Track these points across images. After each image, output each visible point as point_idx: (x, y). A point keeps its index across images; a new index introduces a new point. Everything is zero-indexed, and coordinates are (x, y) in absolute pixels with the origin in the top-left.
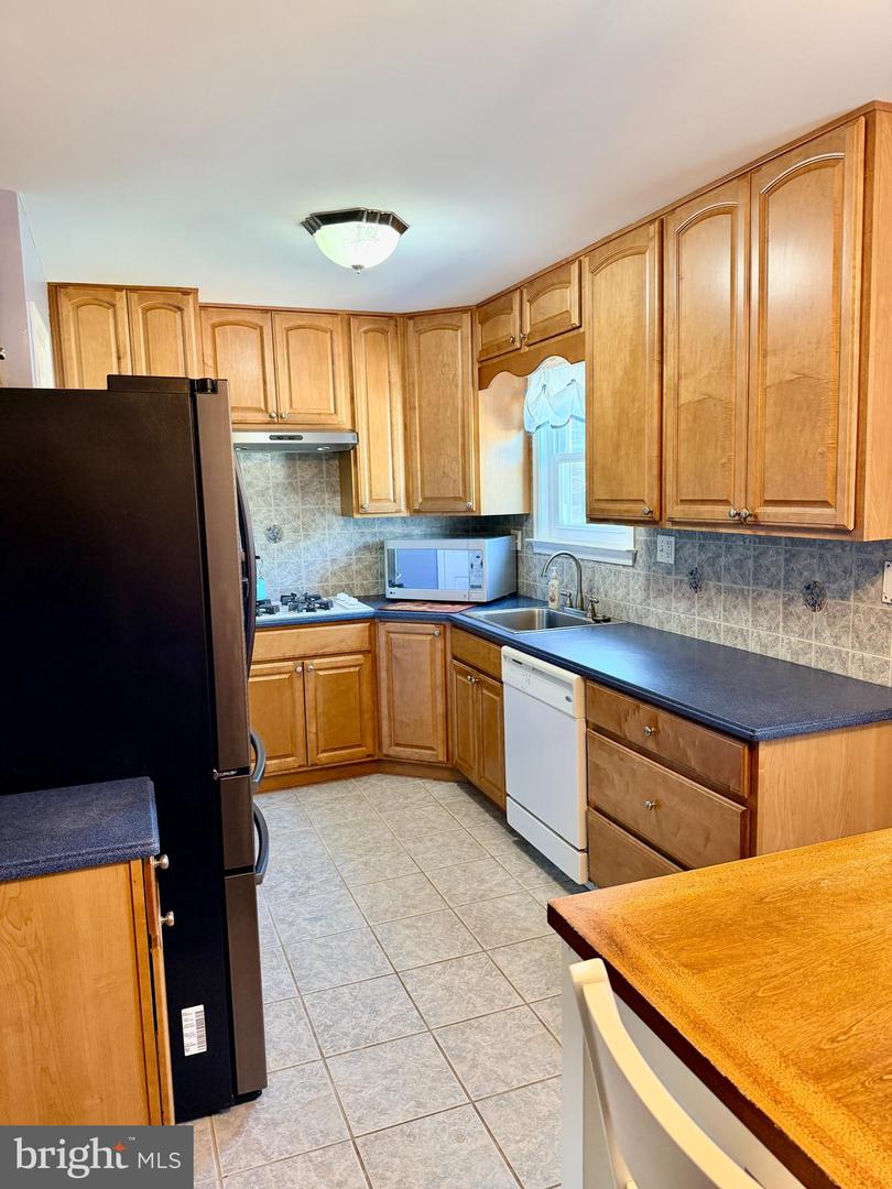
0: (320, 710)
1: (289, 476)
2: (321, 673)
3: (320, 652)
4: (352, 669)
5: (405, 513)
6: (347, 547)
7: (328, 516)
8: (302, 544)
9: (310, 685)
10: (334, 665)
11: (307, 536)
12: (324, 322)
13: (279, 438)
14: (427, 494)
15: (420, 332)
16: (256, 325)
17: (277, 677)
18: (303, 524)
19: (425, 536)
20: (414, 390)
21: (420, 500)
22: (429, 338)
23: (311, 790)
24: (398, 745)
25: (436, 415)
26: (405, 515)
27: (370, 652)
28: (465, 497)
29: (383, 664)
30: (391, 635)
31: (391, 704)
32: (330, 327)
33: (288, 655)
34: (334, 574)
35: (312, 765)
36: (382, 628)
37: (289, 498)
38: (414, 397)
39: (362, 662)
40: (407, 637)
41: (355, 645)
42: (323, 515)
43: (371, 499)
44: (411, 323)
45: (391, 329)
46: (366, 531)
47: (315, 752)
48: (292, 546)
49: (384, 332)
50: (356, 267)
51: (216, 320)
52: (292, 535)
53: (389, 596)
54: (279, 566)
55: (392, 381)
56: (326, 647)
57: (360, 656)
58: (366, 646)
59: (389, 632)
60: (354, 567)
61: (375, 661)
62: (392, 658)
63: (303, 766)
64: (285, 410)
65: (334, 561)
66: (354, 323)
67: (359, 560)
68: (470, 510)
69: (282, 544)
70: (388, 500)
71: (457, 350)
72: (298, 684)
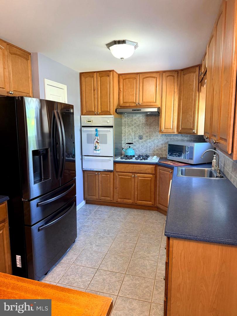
0: (138, 189)
1: (146, 121)
2: (140, 178)
3: (140, 172)
4: (149, 179)
5: (176, 133)
6: (162, 142)
7: (157, 133)
8: (148, 141)
9: (136, 181)
10: (143, 176)
11: (150, 138)
12: (154, 75)
13: (138, 110)
14: (183, 127)
15: (184, 75)
16: (135, 78)
17: (127, 177)
18: (149, 135)
19: (187, 141)
20: (181, 94)
21: (181, 129)
22: (186, 76)
23: (135, 210)
24: (160, 204)
25: (187, 101)
26: (176, 134)
27: (155, 174)
28: (193, 129)
29: (158, 179)
30: (160, 171)
31: (159, 192)
32: (156, 76)
33: (130, 171)
34: (157, 150)
35: (136, 203)
36: (159, 168)
37: (146, 128)
38: (181, 96)
39: (152, 177)
40: (164, 172)
41: (150, 171)
42: (155, 132)
43: (165, 128)
44: (182, 72)
45: (176, 76)
46: (169, 138)
47: (137, 200)
48: (145, 141)
49: (173, 76)
51: (124, 78)
52: (146, 138)
53: (169, 159)
54: (141, 146)
55: (175, 91)
56: (142, 171)
57: (151, 175)
58: (154, 172)
59: (160, 169)
60: (164, 148)
61: (156, 177)
62: (160, 178)
63: (133, 203)
64: (141, 102)
65: (157, 146)
66: (164, 74)
67: (165, 146)
68: (194, 133)
69: (143, 140)
70: (171, 128)
71: (194, 78)
72: (133, 180)
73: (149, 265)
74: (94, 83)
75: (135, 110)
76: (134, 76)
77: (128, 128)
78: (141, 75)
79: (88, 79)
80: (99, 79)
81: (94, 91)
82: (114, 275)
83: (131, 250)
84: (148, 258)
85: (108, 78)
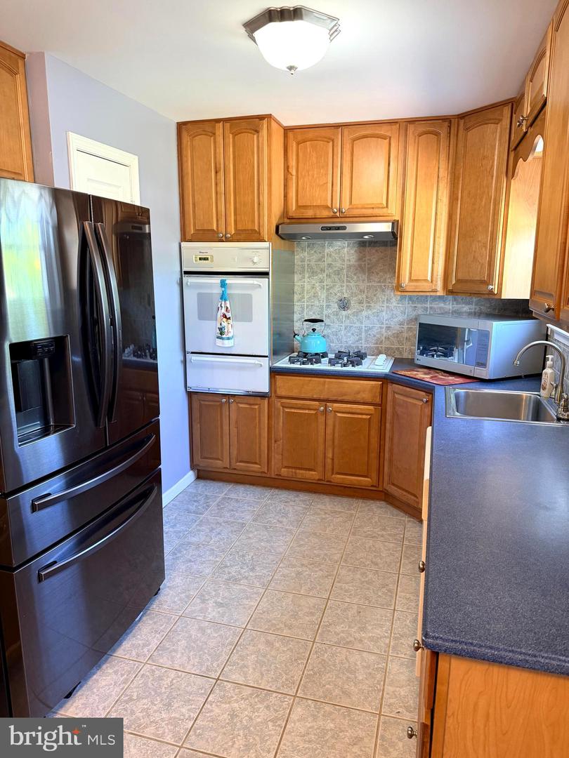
0: (336, 442)
1: (360, 259)
2: (339, 415)
3: (340, 398)
4: (364, 417)
5: (440, 292)
6: (401, 318)
7: (388, 292)
8: (364, 313)
9: (330, 422)
10: (348, 410)
11: (369, 307)
12: (383, 131)
13: (338, 228)
14: (460, 277)
15: (467, 129)
16: (329, 139)
17: (307, 411)
18: (367, 298)
19: (470, 314)
20: (458, 183)
21: (454, 282)
22: (474, 134)
23: (326, 499)
24: (393, 484)
25: (474, 204)
26: (442, 294)
27: (381, 405)
28: (490, 280)
29: (389, 417)
30: (397, 396)
31: (391, 450)
32: (389, 134)
33: (315, 396)
34: (387, 338)
35: (328, 481)
36: (391, 388)
37: (359, 277)
38: (458, 189)
39: (373, 412)
40: (405, 399)
41: (366, 396)
42: (383, 291)
43: (411, 280)
44: (462, 122)
45: (443, 133)
46: (419, 305)
47: (330, 473)
48: (356, 314)
49: (437, 134)
50: (291, 68)
51: (300, 138)
52: (357, 306)
53: (418, 362)
54: (345, 329)
55: (440, 176)
56: (345, 395)
57: (371, 407)
58: (378, 400)
59: (394, 392)
60: (405, 335)
61: (383, 413)
62: (395, 414)
63: (322, 480)
64: (346, 206)
65: (388, 328)
66: (411, 128)
67: (410, 329)
68: (491, 292)
69: (349, 312)
70: (426, 280)
71: (495, 139)
72: (322, 419)
73: (363, 667)
74: (218, 151)
75: (330, 228)
76: (328, 133)
77: (309, 277)
78: (346, 131)
79: (200, 141)
80: (231, 140)
81: (216, 173)
82: (261, 702)
83: (314, 618)
84: (359, 646)
85: (255, 136)
